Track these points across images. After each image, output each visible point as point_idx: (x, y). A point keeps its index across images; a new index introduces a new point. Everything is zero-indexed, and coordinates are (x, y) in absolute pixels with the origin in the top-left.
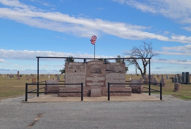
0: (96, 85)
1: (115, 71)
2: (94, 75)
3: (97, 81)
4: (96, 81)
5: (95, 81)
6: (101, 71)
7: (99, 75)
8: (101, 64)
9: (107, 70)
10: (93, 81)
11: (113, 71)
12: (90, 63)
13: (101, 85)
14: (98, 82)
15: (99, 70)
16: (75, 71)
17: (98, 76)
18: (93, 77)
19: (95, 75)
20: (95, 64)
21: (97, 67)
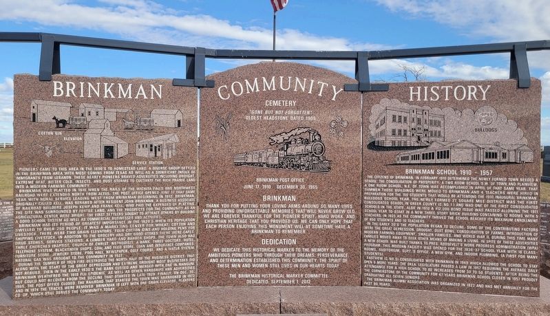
0: (284, 271)
1: (445, 154)
2: (266, 181)
3: (287, 236)
4: (281, 236)
5: (275, 236)
6: (322, 150)
7: (307, 183)
8: (329, 92)
9: (373, 146)
10: (262, 236)
11: (431, 156)
12: (237, 88)
13: (326, 270)
14: (305, 242)
15: (309, 147)
16: (109, 151)
17: (303, 197)
18: (257, 197)
19: (274, 186)
20: (278, 94)
21: (294, 116)
